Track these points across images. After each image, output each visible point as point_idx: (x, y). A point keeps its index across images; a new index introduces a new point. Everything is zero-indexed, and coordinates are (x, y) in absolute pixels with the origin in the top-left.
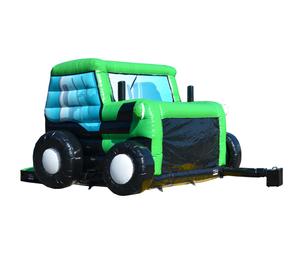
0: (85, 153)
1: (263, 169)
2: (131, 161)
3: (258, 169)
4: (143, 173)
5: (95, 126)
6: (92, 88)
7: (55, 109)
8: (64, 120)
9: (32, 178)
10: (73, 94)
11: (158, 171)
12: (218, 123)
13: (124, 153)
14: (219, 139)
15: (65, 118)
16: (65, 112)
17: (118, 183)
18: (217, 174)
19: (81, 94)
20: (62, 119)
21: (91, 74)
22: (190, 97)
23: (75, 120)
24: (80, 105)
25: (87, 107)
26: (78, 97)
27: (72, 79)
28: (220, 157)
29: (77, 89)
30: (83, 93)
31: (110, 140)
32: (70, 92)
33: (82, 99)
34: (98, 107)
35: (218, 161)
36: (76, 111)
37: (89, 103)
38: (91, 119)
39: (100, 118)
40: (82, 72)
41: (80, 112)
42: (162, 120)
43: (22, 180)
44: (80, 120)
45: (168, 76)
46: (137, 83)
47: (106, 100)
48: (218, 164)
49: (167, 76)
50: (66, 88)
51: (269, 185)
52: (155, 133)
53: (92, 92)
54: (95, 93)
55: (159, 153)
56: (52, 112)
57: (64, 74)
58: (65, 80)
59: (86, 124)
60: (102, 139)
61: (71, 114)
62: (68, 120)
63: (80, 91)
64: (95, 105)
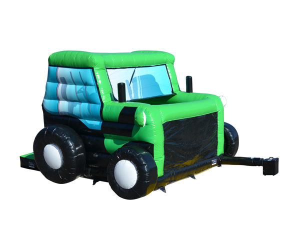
0: (87, 149)
1: (259, 158)
2: (135, 168)
3: (255, 159)
4: (147, 181)
5: (96, 124)
6: (91, 85)
7: (53, 101)
8: (64, 114)
9: (32, 166)
10: (71, 89)
11: (160, 172)
12: (217, 117)
13: (127, 160)
14: (217, 132)
15: (65, 112)
16: (64, 106)
17: (123, 187)
18: (215, 163)
19: (80, 90)
20: (61, 112)
21: (89, 71)
22: (189, 88)
23: (75, 115)
24: (80, 101)
25: (87, 104)
26: (77, 93)
27: (71, 72)
28: (218, 147)
29: (76, 85)
30: (82, 90)
31: (112, 141)
32: (68, 86)
33: (81, 95)
34: (99, 106)
35: (217, 152)
36: (75, 106)
37: (89, 101)
38: (91, 117)
39: (101, 117)
40: (80, 67)
41: (80, 108)
42: (163, 125)
43: (22, 166)
44: (81, 116)
45: (167, 64)
46: (136, 77)
47: (106, 99)
48: (217, 153)
49: (165, 65)
50: (64, 81)
51: (265, 173)
52: (157, 139)
53: (92, 90)
54: (95, 92)
55: (161, 156)
56: (51, 104)
57: (61, 65)
58: (62, 72)
59: (87, 121)
60: (104, 138)
61: (71, 108)
62: (67, 115)
63: (79, 87)
64: (95, 103)
